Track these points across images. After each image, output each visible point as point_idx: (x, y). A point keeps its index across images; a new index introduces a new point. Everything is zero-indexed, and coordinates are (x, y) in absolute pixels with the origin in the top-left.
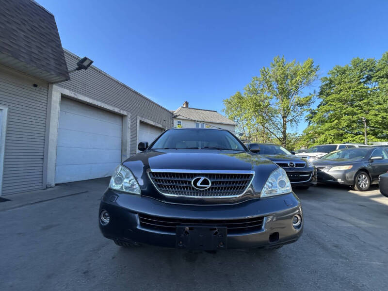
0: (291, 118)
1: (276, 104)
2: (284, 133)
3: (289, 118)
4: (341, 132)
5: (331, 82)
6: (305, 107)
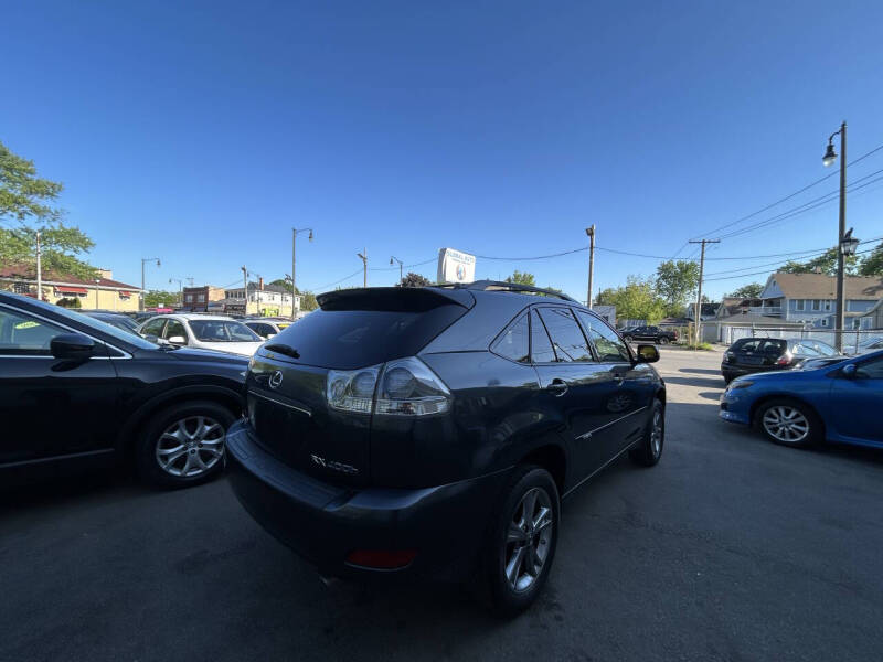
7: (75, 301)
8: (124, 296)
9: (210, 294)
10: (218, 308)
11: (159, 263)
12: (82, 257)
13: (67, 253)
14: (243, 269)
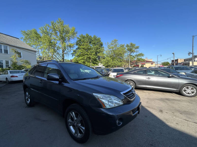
0: (66, 52)
1: (59, 44)
2: (63, 59)
3: (65, 52)
4: (85, 61)
5: (80, 40)
6: (72, 48)
7: (143, 66)
8: (152, 64)
9: (178, 61)
10: (181, 65)
11: (161, 56)
12: (143, 58)
13: (140, 58)
14: (173, 53)
